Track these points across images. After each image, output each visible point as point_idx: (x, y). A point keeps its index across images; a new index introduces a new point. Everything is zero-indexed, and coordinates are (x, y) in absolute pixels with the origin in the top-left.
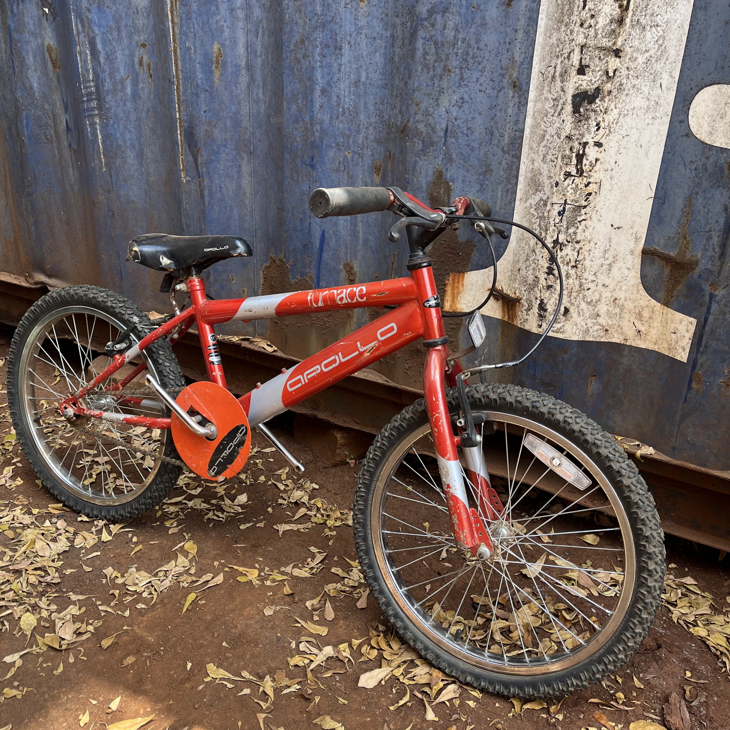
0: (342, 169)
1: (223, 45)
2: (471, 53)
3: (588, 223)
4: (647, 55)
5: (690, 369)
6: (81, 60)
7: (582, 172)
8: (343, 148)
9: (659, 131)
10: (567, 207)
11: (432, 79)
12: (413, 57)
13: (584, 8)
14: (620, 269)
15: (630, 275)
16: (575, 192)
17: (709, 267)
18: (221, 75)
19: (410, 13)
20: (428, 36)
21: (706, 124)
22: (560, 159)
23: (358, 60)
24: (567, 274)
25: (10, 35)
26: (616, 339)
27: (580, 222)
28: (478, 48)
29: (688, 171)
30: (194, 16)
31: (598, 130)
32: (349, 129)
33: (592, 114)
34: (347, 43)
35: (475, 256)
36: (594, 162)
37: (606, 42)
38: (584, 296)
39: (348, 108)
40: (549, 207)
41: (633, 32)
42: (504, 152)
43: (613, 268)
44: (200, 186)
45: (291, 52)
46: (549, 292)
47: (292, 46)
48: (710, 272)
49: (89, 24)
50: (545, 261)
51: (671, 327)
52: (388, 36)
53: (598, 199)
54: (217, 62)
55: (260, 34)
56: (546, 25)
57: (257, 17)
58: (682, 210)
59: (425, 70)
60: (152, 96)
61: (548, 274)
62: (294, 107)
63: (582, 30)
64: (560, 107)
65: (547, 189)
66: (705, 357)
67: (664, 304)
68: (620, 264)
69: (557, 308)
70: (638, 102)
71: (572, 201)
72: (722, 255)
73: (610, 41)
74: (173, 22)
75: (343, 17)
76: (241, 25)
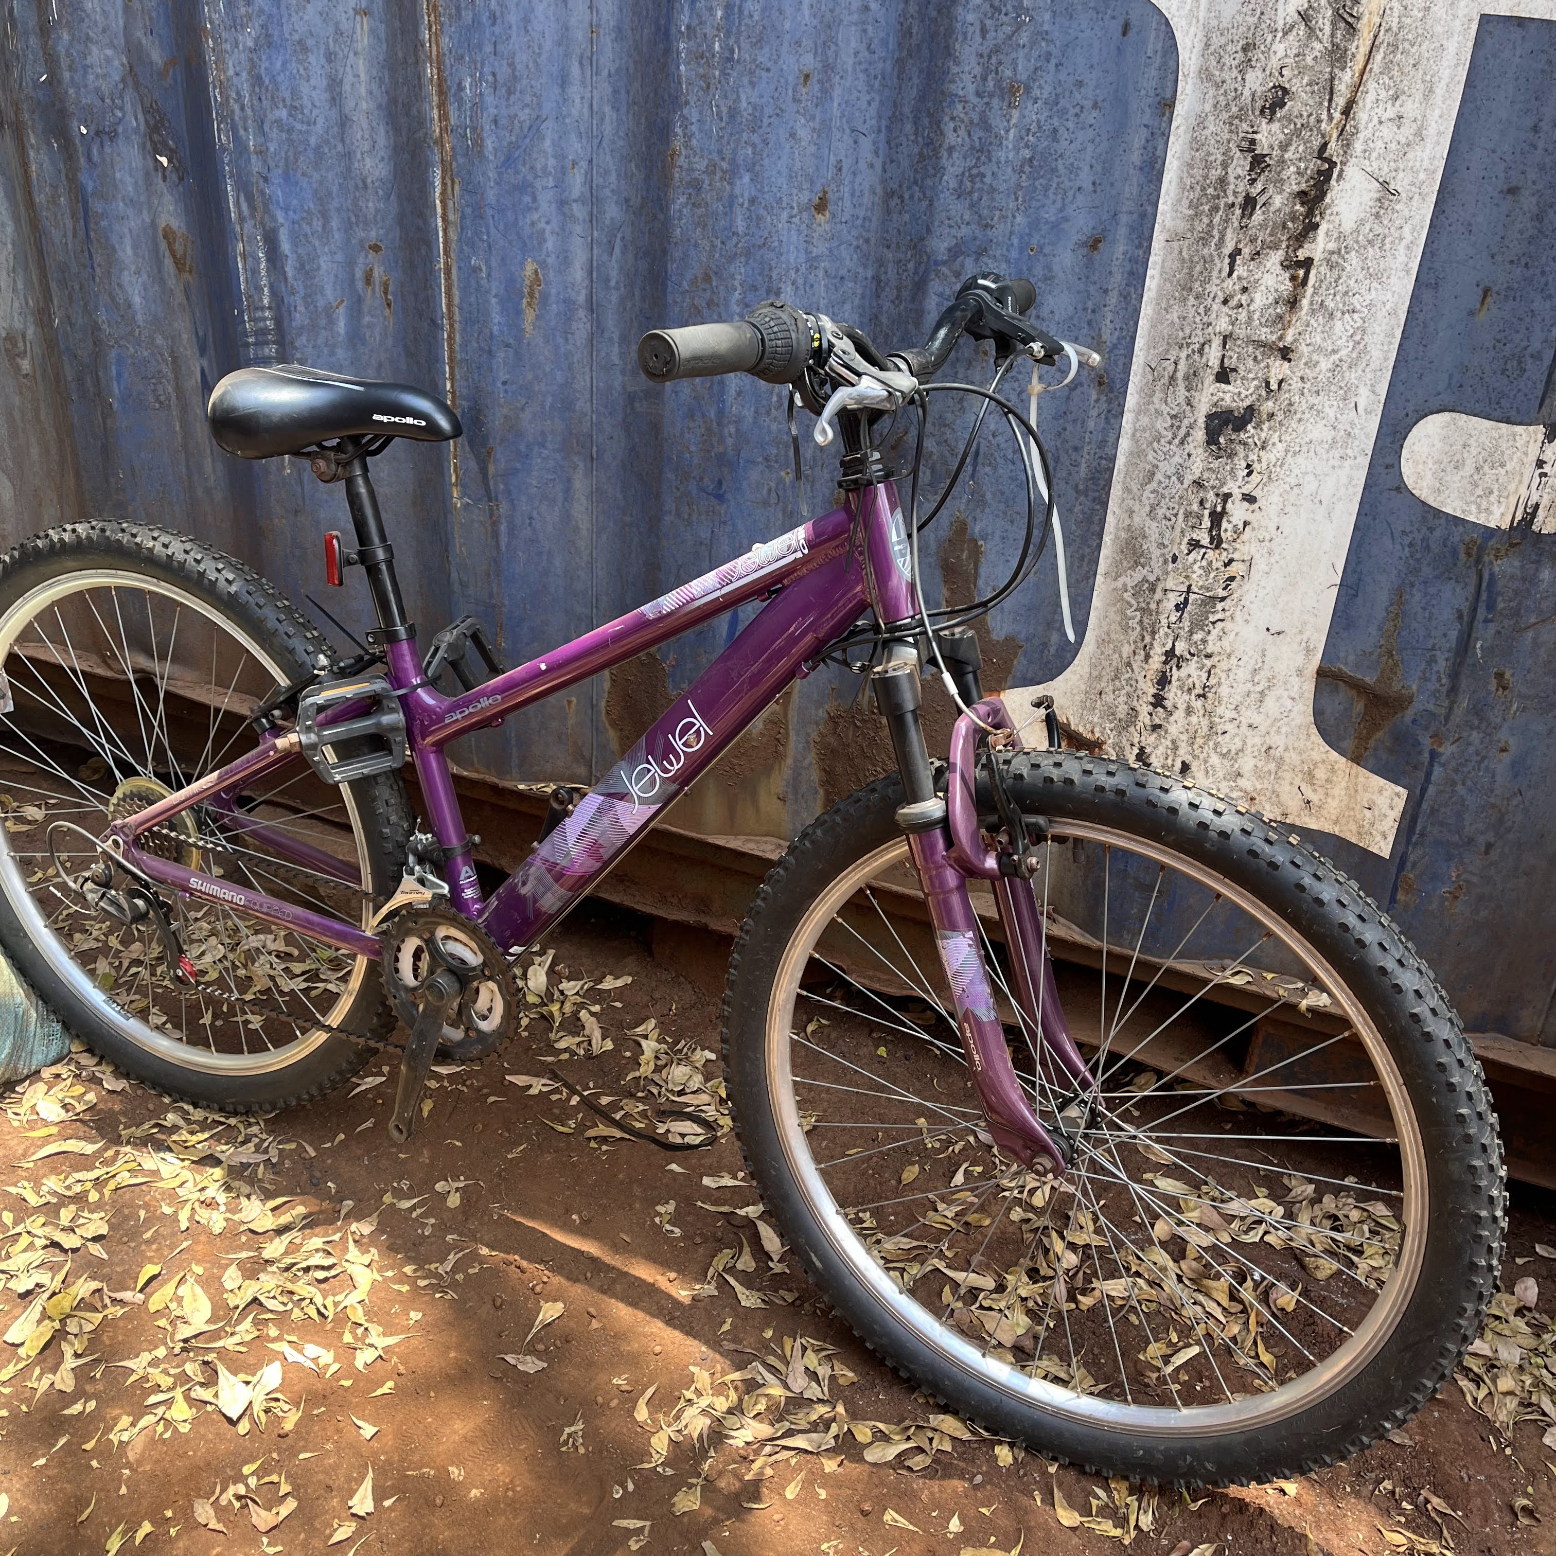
0: (773, 501)
1: (543, 264)
3: (1228, 625)
4: (1336, 357)
5: (1394, 870)
6: (245, 268)
7: (1220, 541)
8: (776, 465)
9: (1351, 479)
10: (1192, 597)
12: (918, 324)
13: (1230, 274)
14: (1278, 699)
15: (1296, 709)
16: (1208, 573)
17: (1431, 707)
18: (538, 317)
19: (915, 247)
20: (947, 292)
21: (1429, 474)
22: (1181, 517)
24: (1188, 707)
25: (85, 203)
27: (1213, 623)
29: (1398, 547)
30: (490, 212)
31: (1249, 474)
33: (1240, 449)
34: (789, 283)
35: (1020, 664)
36: (1241, 526)
37: (1265, 334)
38: (1217, 745)
40: (1158, 595)
41: (1313, 322)
42: (1077, 491)
43: (1267, 699)
44: (491, 516)
45: (683, 293)
46: (1155, 735)
47: (685, 283)
48: (1433, 715)
49: (266, 205)
50: (1149, 684)
51: (1364, 798)
52: (869, 276)
53: (1246, 587)
54: (531, 295)
55: (617, 250)
56: (1160, 289)
57: (612, 219)
58: (1387, 609)
60: (390, 341)
61: (1155, 705)
62: (687, 391)
63: (1225, 309)
64: (1182, 432)
65: (1157, 564)
66: (1419, 852)
67: (1353, 760)
68: (1278, 691)
69: (1170, 762)
70: (1318, 431)
71: (1201, 588)
72: (1453, 690)
73: (1272, 333)
74: (445, 219)
75: (784, 239)
76: (580, 230)
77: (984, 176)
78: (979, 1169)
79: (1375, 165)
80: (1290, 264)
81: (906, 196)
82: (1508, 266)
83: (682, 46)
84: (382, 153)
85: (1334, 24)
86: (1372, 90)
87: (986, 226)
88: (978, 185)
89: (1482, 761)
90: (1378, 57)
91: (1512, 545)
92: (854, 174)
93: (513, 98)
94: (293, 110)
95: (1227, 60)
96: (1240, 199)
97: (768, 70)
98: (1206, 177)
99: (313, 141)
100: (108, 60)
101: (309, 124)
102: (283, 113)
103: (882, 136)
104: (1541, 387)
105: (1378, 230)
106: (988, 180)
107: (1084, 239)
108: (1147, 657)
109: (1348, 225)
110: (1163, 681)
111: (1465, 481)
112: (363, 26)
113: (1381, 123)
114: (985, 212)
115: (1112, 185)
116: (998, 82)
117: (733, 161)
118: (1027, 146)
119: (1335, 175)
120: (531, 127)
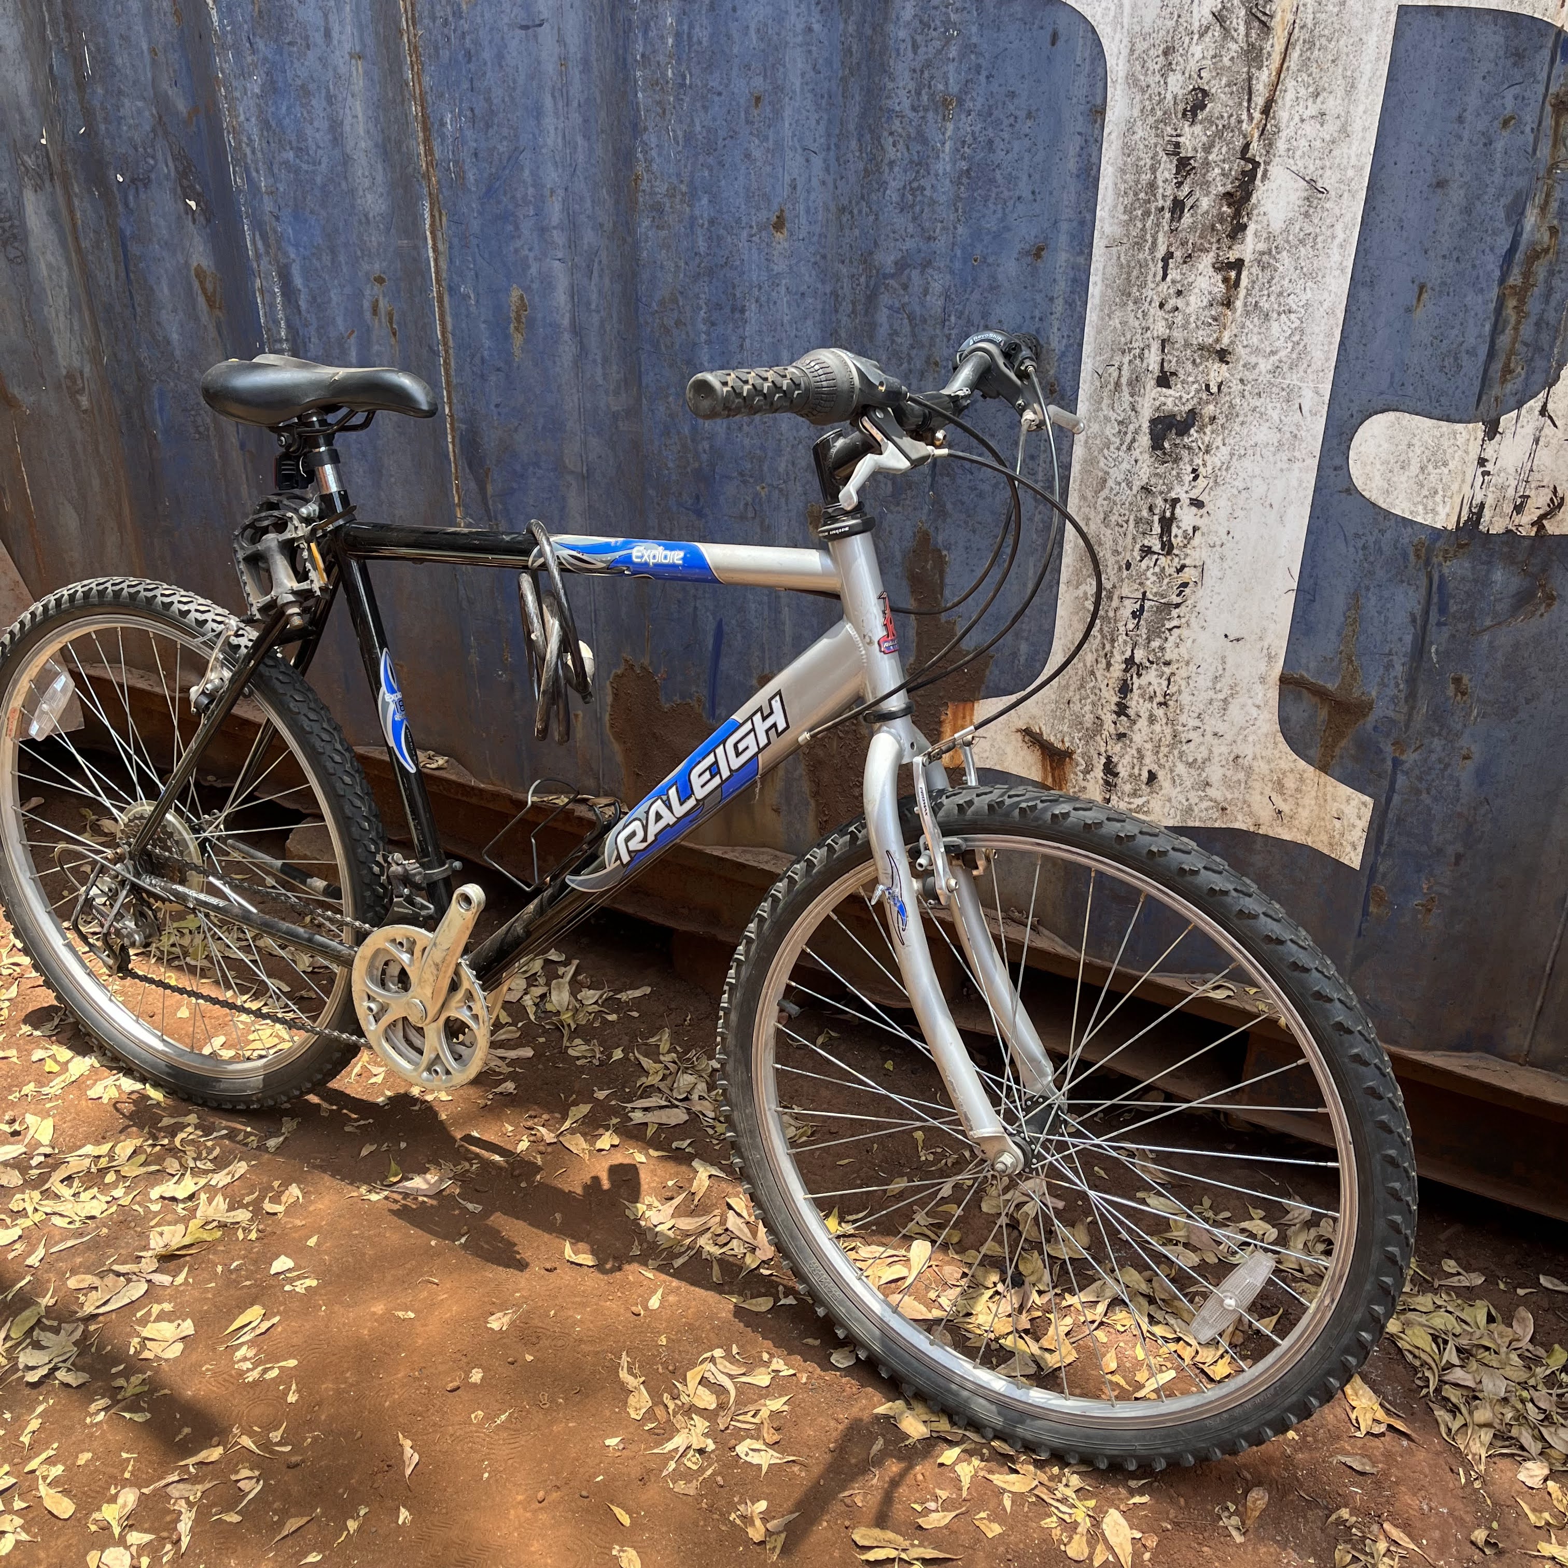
0: (750, 514)
1: (528, 289)
3: (1184, 632)
4: (1274, 358)
5: (1365, 881)
6: (263, 303)
7: (1171, 547)
8: (751, 480)
9: (1300, 481)
10: (1147, 604)
12: (871, 338)
13: (1164, 278)
14: (1243, 706)
15: (1262, 717)
16: (1161, 579)
17: (1391, 714)
18: (527, 341)
19: (865, 261)
20: (897, 305)
21: (1377, 474)
22: (1132, 523)
23: (775, 330)
24: (1151, 715)
25: (124, 246)
26: (1241, 823)
27: (1170, 630)
29: (1352, 549)
30: (474, 241)
31: (1195, 479)
32: (762, 447)
33: (1185, 453)
34: (753, 301)
35: (993, 674)
36: (1190, 532)
37: (1203, 336)
38: (1181, 754)
40: (1115, 603)
41: (1248, 323)
42: (1036, 500)
43: (1231, 707)
45: (653, 314)
46: (1120, 744)
47: (654, 305)
48: (1392, 721)
49: (278, 242)
50: (1112, 692)
51: (1333, 808)
52: (828, 292)
53: (1200, 592)
54: (518, 319)
55: (595, 273)
56: (1103, 295)
57: (590, 244)
58: (1344, 613)
59: (894, 361)
61: (1118, 714)
62: (662, 409)
63: (1160, 313)
64: (1129, 437)
65: (1112, 571)
66: (1389, 863)
67: (1320, 769)
68: (1241, 699)
69: (1136, 771)
70: (1263, 434)
71: (1156, 594)
72: (1411, 696)
73: (1209, 336)
74: (435, 250)
75: (746, 257)
76: (560, 256)
77: (923, 189)
79: (1300, 163)
80: (1222, 267)
81: (855, 212)
82: (1441, 261)
83: (638, 74)
84: (381, 189)
85: (1247, 23)
86: (1291, 89)
87: (929, 238)
88: (919, 198)
89: (1445, 769)
90: (1295, 54)
91: (1461, 546)
92: (808, 192)
93: (491, 132)
94: (300, 151)
95: (1150, 65)
96: (1169, 203)
97: (720, 94)
98: (1137, 182)
99: (319, 180)
100: (139, 112)
101: (314, 164)
102: (290, 155)
103: (832, 153)
104: (1477, 383)
105: (1309, 229)
106: (928, 193)
107: (1027, 247)
108: (1109, 665)
109: (1277, 226)
110: (1125, 689)
111: (1412, 481)
112: (358, 68)
113: (1302, 121)
114: (927, 225)
115: (1051, 193)
116: (932, 96)
117: (691, 183)
118: (963, 158)
119: (1259, 175)
120: (510, 158)
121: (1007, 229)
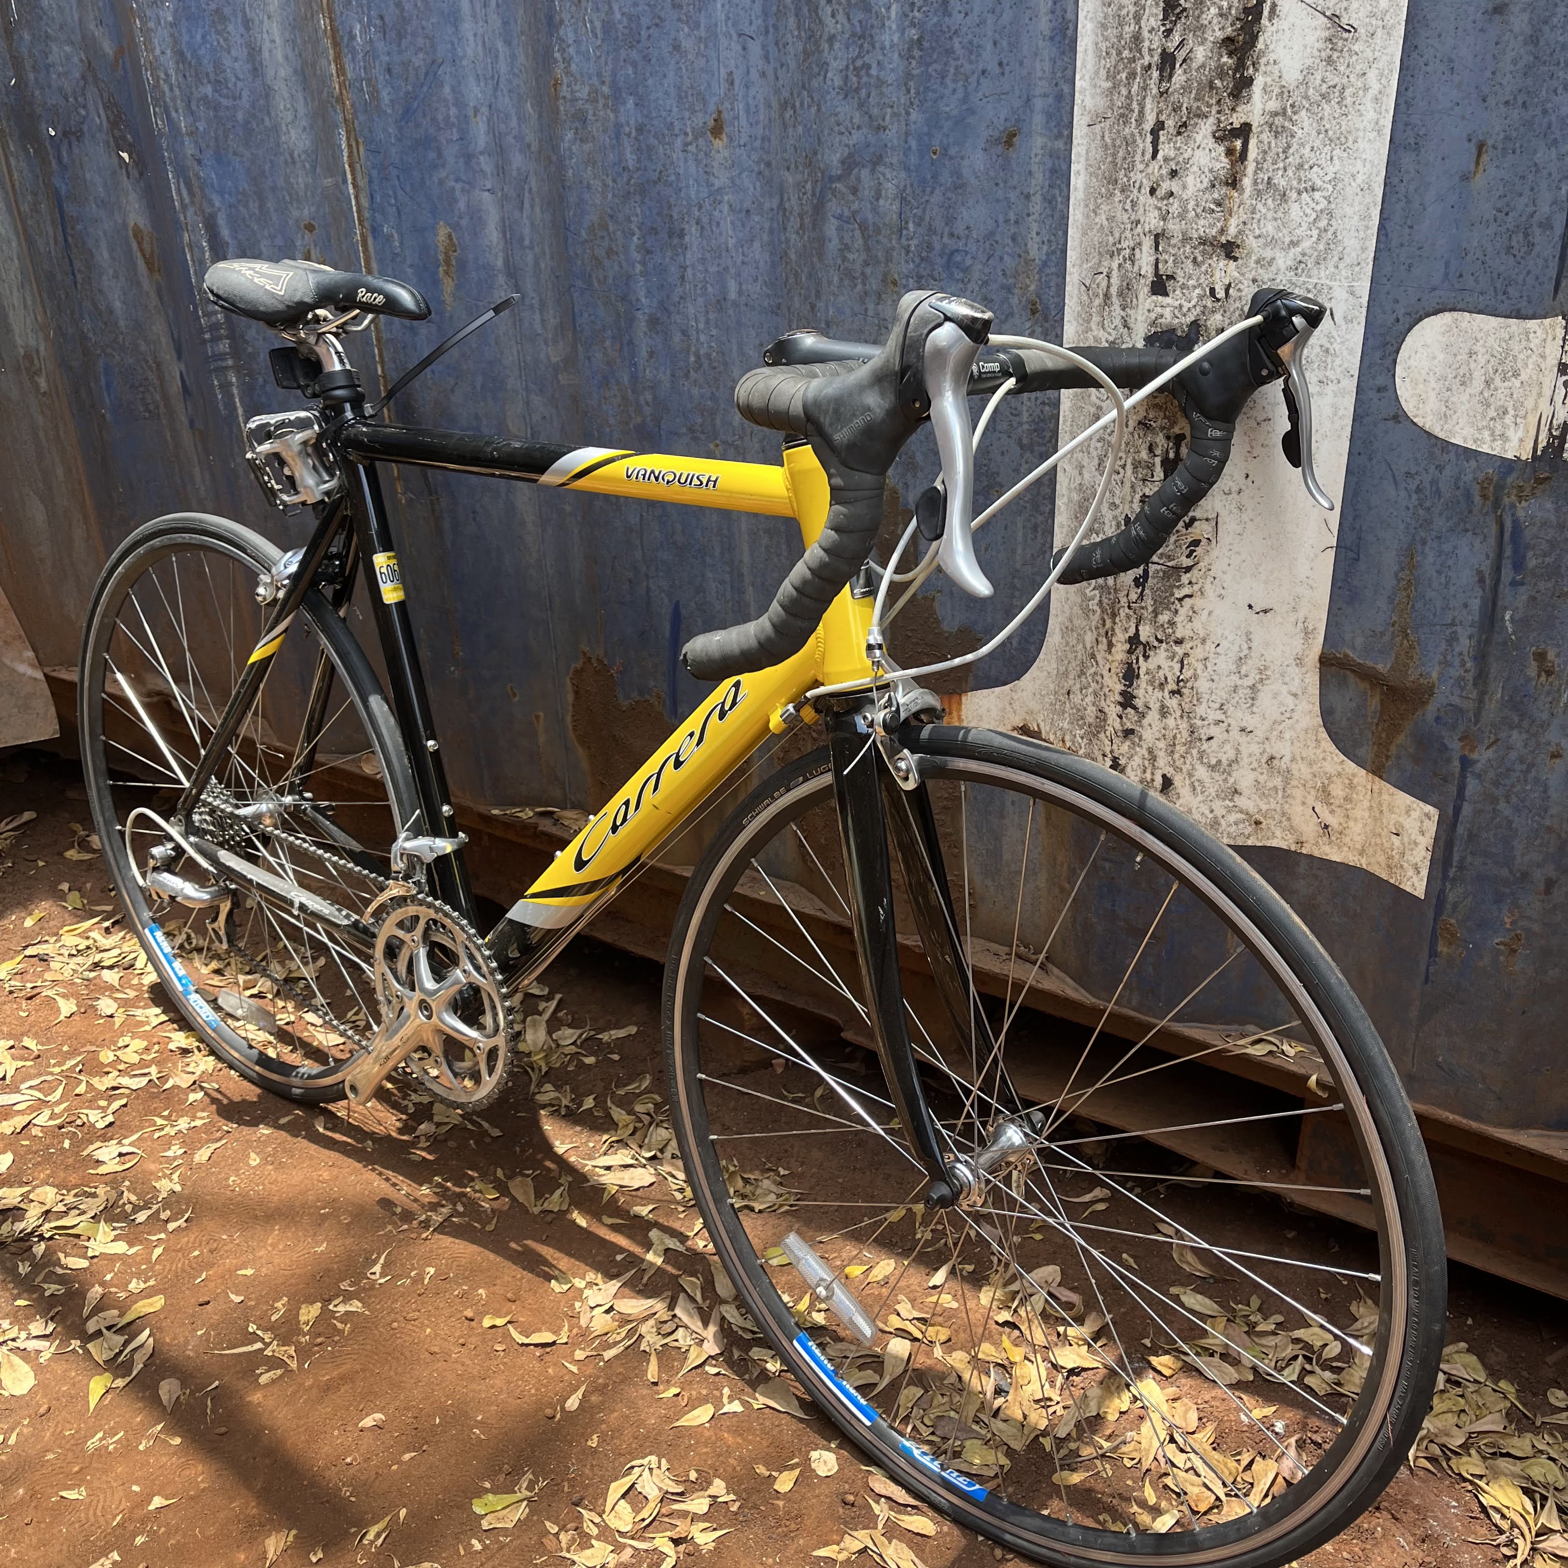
1: (456, 227)
2: (937, 246)
3: (1197, 602)
4: (1296, 251)
5: (1431, 914)
8: (703, 437)
9: (1336, 409)
10: (1152, 568)
11: (862, 301)
12: (821, 256)
13: (1154, 156)
14: (1275, 695)
15: (1299, 708)
17: (1456, 700)
18: (458, 287)
19: (810, 164)
20: (847, 213)
21: (1432, 395)
22: (1129, 467)
23: (720, 257)
24: (1163, 707)
25: (61, 208)
26: (1280, 840)
27: (1180, 600)
28: (952, 235)
29: (1403, 494)
30: (394, 172)
32: (713, 397)
34: (693, 222)
37: (1205, 227)
38: (1202, 754)
39: (708, 355)
41: (1260, 206)
42: (1022, 446)
43: (1261, 695)
44: (433, 511)
45: (583, 243)
46: (1128, 743)
47: (583, 233)
48: (1460, 711)
49: (202, 189)
50: (1115, 679)
51: (1391, 821)
52: (774, 207)
53: (1215, 553)
54: (448, 262)
55: (527, 204)
56: (1088, 186)
57: (518, 169)
58: (1396, 575)
59: (846, 282)
61: (1124, 706)
62: (599, 355)
63: (1152, 201)
66: (1460, 890)
67: (1374, 773)
68: (1274, 685)
69: (1148, 776)
72: (1481, 677)
73: (1212, 226)
74: (355, 186)
75: (681, 171)
76: (489, 186)
77: (868, 67)
78: (970, 1268)
80: (1225, 135)
81: (798, 104)
82: (1503, 109)
84: (304, 123)
87: (879, 128)
88: (865, 79)
89: (1528, 771)
91: (1540, 481)
92: (747, 87)
93: (404, 43)
94: (218, 84)
96: (1156, 58)
98: (1120, 37)
99: (240, 116)
100: (68, 58)
101: (234, 99)
102: (208, 90)
103: (770, 37)
104: (1554, 265)
105: (1333, 79)
106: (874, 72)
107: (997, 134)
108: (1110, 645)
109: (1292, 77)
110: (1130, 675)
111: (1475, 400)
114: (875, 111)
115: (1021, 63)
117: (614, 85)
118: (913, 25)
119: (1266, 13)
120: (427, 74)
121: (971, 111)
